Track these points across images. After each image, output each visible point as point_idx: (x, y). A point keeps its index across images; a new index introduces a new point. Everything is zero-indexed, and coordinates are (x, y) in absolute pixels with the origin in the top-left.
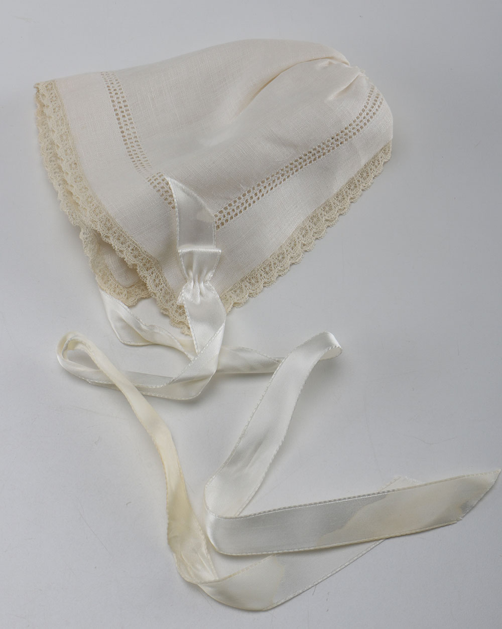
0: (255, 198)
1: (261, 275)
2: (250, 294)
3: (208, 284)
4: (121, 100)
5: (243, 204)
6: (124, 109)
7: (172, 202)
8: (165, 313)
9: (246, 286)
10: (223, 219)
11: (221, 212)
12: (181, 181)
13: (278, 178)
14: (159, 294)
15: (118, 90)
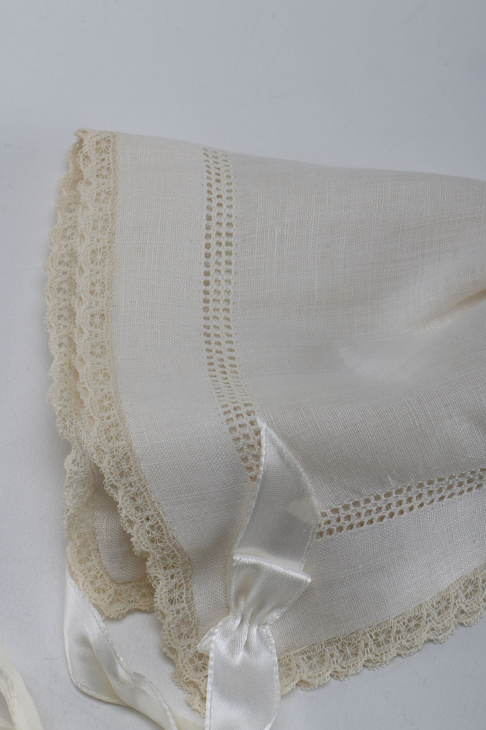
0: (405, 506)
1: (366, 645)
2: (335, 672)
3: (267, 630)
4: (224, 220)
5: (379, 509)
6: (224, 239)
7: (254, 468)
8: (169, 654)
9: (332, 656)
10: (334, 525)
11: (335, 511)
12: (283, 437)
13: (460, 484)
14: (171, 619)
15: (224, 198)
